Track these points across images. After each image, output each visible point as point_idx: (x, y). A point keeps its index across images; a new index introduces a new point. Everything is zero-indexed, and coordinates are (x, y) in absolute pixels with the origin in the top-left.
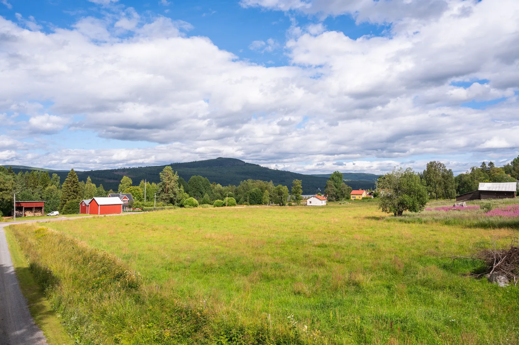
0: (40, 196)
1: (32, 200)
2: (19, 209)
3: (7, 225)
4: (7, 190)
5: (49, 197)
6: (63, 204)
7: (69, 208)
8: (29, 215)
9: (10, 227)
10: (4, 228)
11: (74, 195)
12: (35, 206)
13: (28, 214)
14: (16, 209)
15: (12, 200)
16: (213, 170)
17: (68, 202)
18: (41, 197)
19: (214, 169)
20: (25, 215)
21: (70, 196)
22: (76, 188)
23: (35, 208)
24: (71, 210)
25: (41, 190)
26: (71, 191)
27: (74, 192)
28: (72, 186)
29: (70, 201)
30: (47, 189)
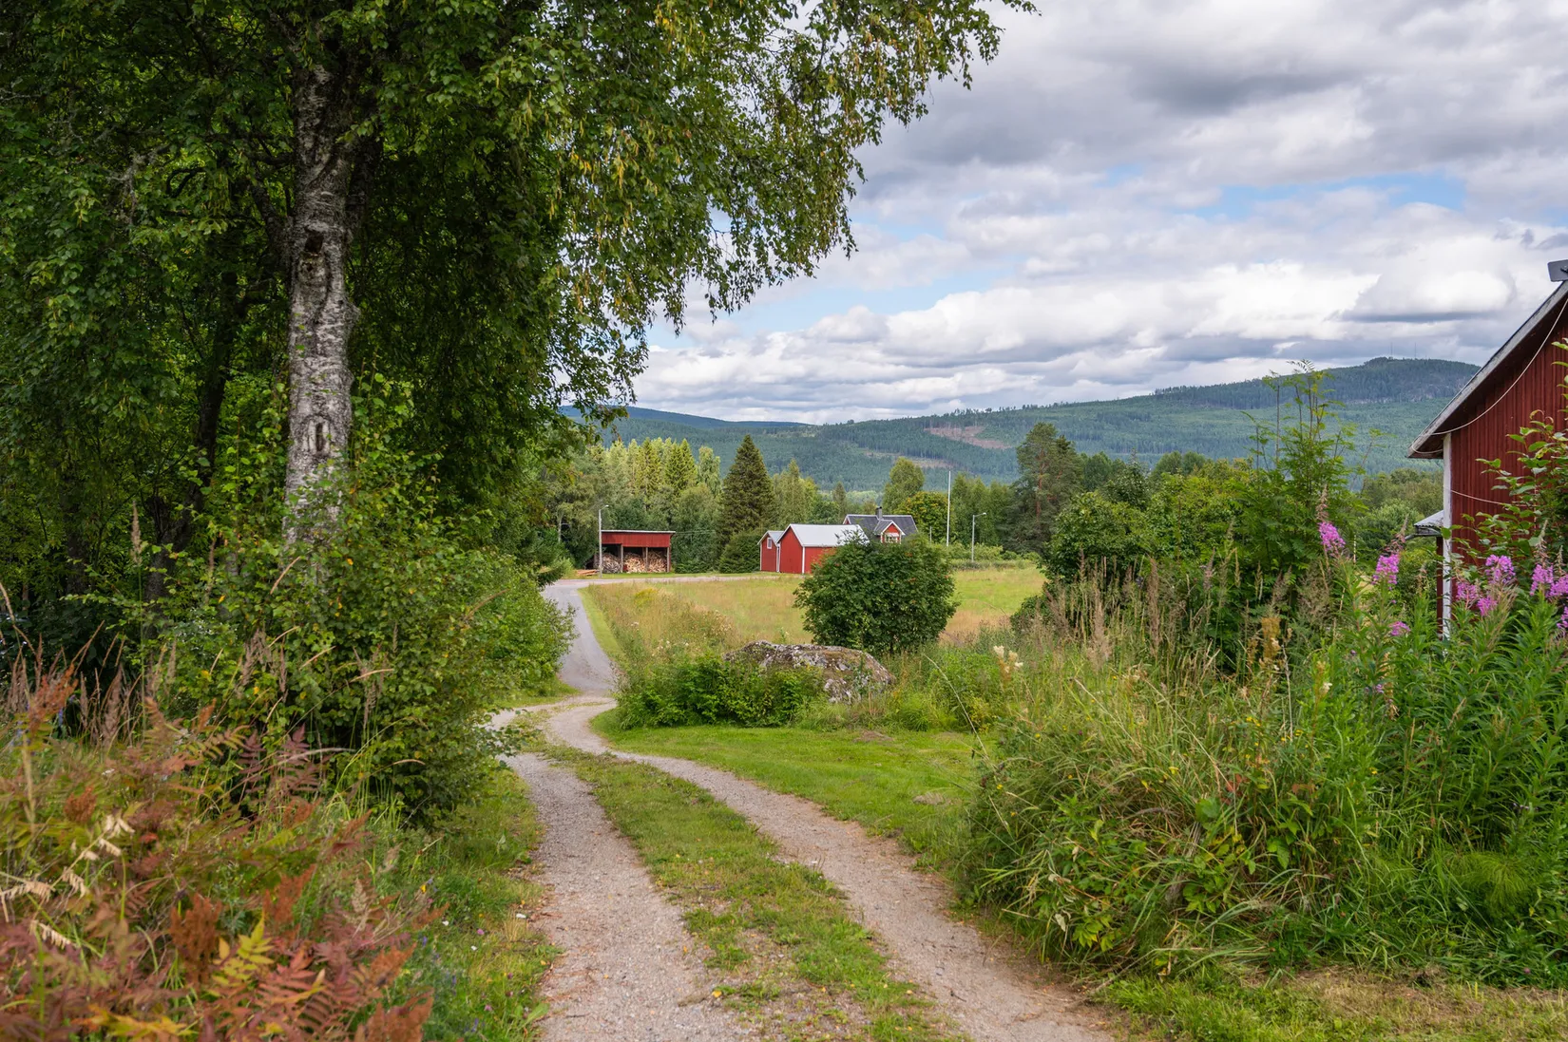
0: (665, 515)
1: (646, 527)
2: (612, 550)
3: (585, 584)
4: (582, 498)
5: (692, 519)
6: (724, 543)
7: (737, 556)
8: (635, 570)
9: (590, 589)
10: (580, 590)
11: (751, 515)
12: (648, 545)
13: (633, 565)
14: (604, 552)
15: (593, 523)
16: (1346, 417)
17: (734, 536)
18: (669, 520)
19: (1349, 413)
20: (625, 569)
21: (740, 518)
22: (757, 493)
23: (650, 549)
24: (742, 560)
25: (669, 498)
26: (743, 504)
27: (752, 505)
28: (746, 489)
29: (740, 534)
30: (685, 493)
